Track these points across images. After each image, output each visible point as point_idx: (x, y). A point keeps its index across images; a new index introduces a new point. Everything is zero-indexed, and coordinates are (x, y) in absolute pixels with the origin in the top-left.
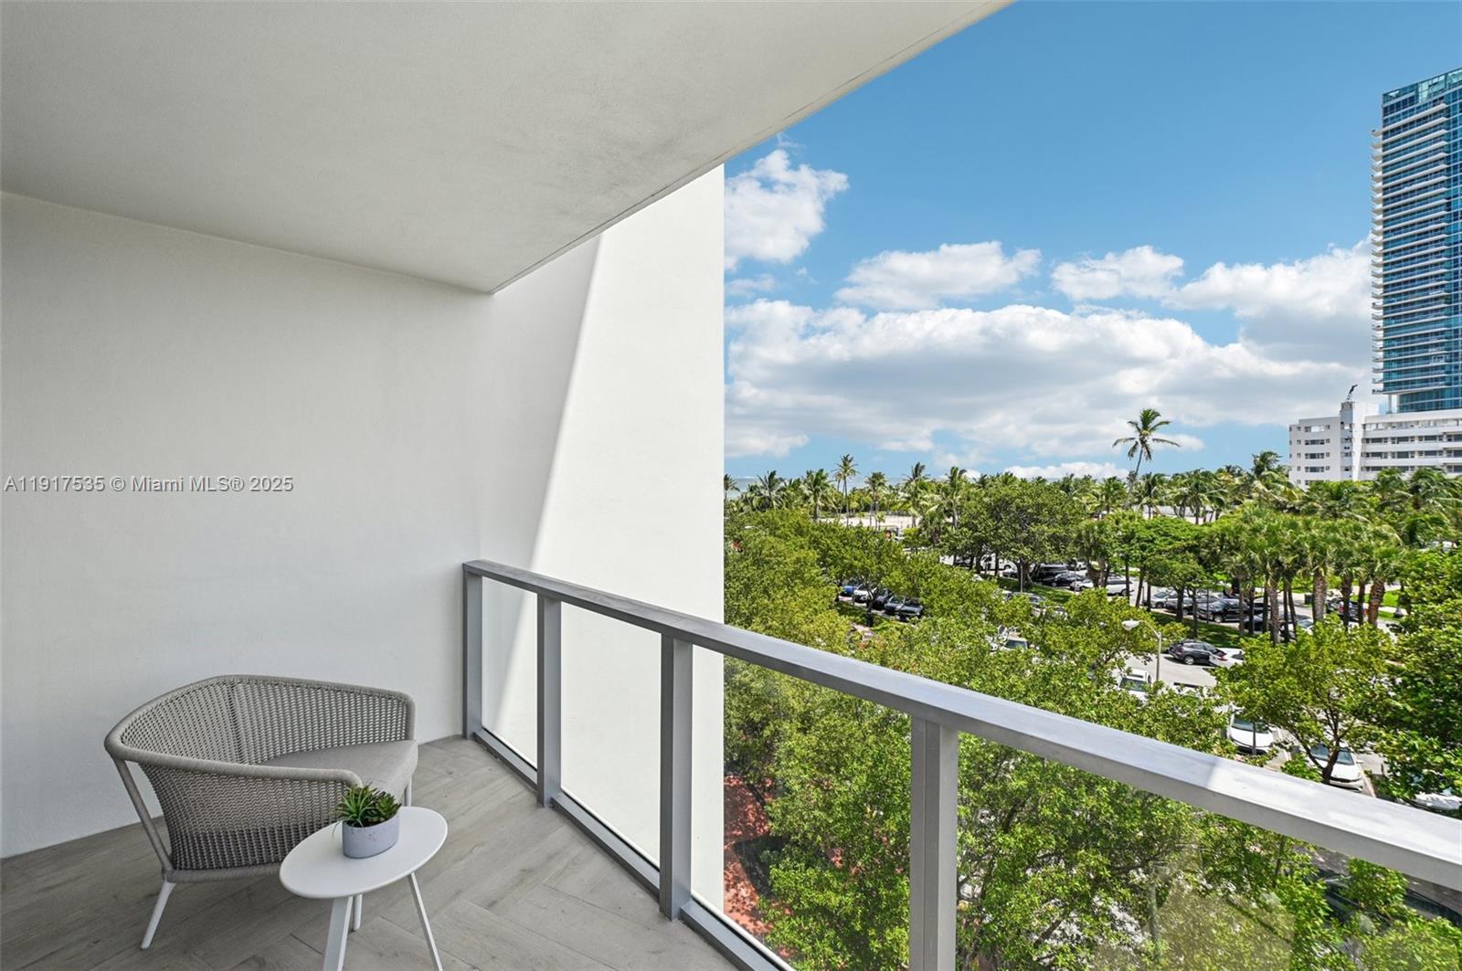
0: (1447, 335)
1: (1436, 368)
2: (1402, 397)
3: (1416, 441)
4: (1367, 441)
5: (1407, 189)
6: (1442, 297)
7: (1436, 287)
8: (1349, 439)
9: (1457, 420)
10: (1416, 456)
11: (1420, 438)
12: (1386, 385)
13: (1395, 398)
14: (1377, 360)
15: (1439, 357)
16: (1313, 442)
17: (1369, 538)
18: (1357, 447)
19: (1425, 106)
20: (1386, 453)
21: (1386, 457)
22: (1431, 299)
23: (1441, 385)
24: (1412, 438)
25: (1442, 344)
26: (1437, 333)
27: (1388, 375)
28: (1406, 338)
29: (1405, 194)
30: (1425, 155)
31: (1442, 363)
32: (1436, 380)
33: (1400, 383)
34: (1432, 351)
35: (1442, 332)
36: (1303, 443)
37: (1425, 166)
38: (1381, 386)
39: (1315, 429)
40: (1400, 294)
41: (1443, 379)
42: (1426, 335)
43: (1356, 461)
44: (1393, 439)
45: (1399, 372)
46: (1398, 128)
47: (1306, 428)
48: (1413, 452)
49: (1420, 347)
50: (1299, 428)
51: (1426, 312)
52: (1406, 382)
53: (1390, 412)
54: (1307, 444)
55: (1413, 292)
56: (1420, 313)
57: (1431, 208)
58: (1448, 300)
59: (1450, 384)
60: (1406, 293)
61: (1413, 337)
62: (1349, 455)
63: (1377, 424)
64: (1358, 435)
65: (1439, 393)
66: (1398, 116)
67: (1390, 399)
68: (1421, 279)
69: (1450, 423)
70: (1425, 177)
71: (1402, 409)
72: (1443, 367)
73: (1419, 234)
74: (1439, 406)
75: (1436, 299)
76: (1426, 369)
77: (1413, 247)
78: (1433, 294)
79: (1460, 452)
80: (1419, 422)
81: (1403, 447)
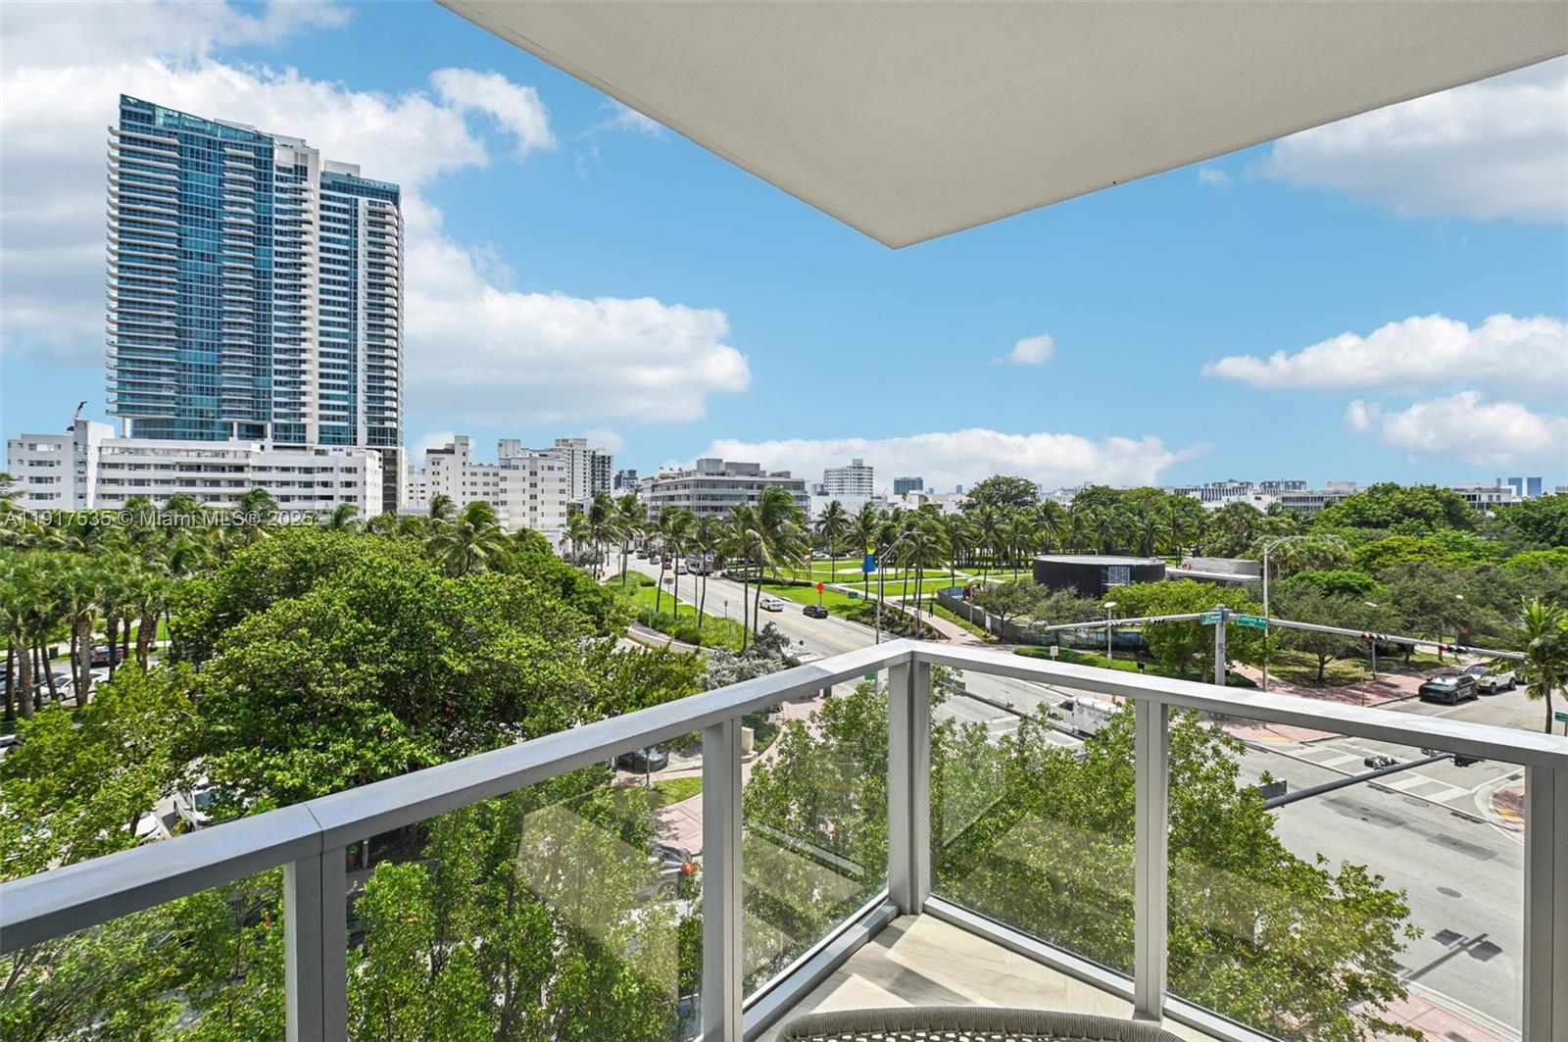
0: (178, 366)
1: (167, 397)
2: (136, 422)
3: (152, 469)
4: (102, 465)
5: (141, 207)
6: (173, 329)
7: (168, 318)
8: (84, 463)
9: (188, 451)
10: (152, 484)
11: (156, 466)
12: (120, 406)
13: (128, 421)
14: (110, 378)
15: (170, 387)
16: (40, 463)
17: (137, 572)
18: (92, 472)
19: (158, 132)
20: (123, 480)
21: (123, 485)
22: (164, 328)
23: (171, 416)
24: (149, 466)
25: (173, 375)
26: (168, 363)
27: (122, 396)
28: (140, 361)
29: (141, 211)
30: (160, 181)
31: (172, 393)
32: (168, 409)
33: (133, 407)
34: (164, 380)
35: (173, 363)
36: (26, 463)
37: (160, 192)
38: (115, 408)
39: (41, 448)
40: (134, 314)
41: (173, 409)
42: (159, 363)
43: (92, 487)
44: (130, 465)
45: (133, 396)
46: (136, 139)
47: (30, 445)
48: (149, 480)
49: (153, 373)
50: (21, 445)
51: (159, 340)
52: (140, 407)
53: (124, 437)
54: (31, 465)
55: (147, 315)
56: (153, 338)
57: (164, 237)
58: (178, 333)
59: (179, 415)
60: (141, 315)
61: (147, 362)
62: (83, 480)
63: (113, 449)
64: (93, 458)
65: (170, 423)
66: (136, 126)
67: (124, 422)
68: (154, 304)
69: (182, 453)
70: (159, 203)
71: (136, 434)
72: (173, 398)
73: (154, 259)
74: (170, 436)
75: (168, 329)
76: (158, 397)
77: (147, 269)
78: (166, 323)
79: (191, 482)
80: (153, 450)
81: (139, 474)
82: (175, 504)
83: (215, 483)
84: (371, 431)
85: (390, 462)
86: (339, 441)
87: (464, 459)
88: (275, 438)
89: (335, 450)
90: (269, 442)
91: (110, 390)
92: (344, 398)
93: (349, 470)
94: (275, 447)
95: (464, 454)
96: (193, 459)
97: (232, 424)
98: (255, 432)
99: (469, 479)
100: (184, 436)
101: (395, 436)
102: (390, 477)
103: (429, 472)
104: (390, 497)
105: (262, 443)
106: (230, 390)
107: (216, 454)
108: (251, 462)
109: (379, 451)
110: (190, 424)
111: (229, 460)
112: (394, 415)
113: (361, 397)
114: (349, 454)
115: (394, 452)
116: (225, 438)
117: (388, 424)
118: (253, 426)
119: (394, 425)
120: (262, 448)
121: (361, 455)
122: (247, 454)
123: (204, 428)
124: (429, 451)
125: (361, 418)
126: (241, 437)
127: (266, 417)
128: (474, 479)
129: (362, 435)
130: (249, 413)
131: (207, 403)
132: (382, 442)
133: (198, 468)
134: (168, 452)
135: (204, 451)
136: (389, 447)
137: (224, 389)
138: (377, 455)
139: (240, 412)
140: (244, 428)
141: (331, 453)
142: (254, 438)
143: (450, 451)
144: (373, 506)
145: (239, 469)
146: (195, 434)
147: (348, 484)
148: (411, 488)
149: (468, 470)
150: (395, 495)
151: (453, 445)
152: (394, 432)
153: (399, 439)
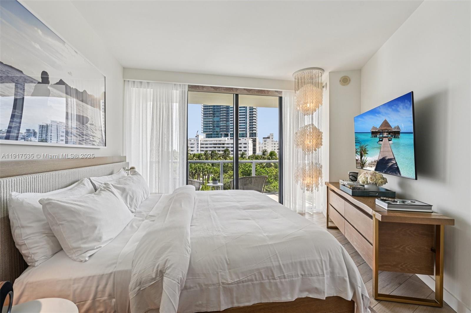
0: (213, 122)
2: (206, 134)
4: (201, 144)
6: (212, 113)
8: (198, 144)
9: (215, 140)
10: (209, 148)
11: (209, 144)
12: (204, 131)
13: (205, 134)
14: (202, 125)
15: (211, 126)
16: (192, 144)
18: (199, 145)
20: (204, 147)
25: (212, 124)
26: (211, 121)
27: (204, 129)
31: (212, 128)
36: (190, 144)
38: (203, 132)
39: (192, 141)
41: (212, 131)
43: (199, 149)
44: (205, 144)
45: (206, 129)
49: (209, 124)
51: (210, 116)
52: (207, 131)
53: (204, 138)
55: (208, 111)
61: (208, 121)
62: (198, 147)
63: (203, 140)
64: (199, 143)
65: (211, 134)
71: (206, 137)
72: (212, 129)
74: (212, 137)
76: (210, 129)
78: (211, 112)
79: (215, 147)
80: (209, 140)
81: (207, 146)
82: (212, 151)
83: (219, 147)
84: (250, 134)
85: (254, 141)
86: (243, 136)
87: (272, 140)
88: (231, 136)
89: (242, 139)
90: (229, 137)
91: (202, 128)
92: (244, 126)
93: (245, 144)
94: (230, 139)
95: (272, 138)
96: (215, 142)
97: (222, 134)
98: (226, 135)
99: (273, 145)
100: (214, 137)
101: (255, 134)
102: (254, 145)
103: (264, 144)
104: (254, 150)
105: (228, 138)
106: (223, 126)
107: (220, 141)
108: (226, 142)
109: (252, 138)
110: (214, 134)
111: (222, 142)
112: (255, 129)
113: (248, 125)
114: (245, 140)
115: (255, 139)
116: (221, 137)
117: (254, 132)
118: (226, 134)
119: (255, 132)
120: (228, 139)
121: (248, 140)
122: (225, 141)
123: (217, 135)
124: (263, 138)
125: (248, 130)
126: (224, 137)
127: (228, 132)
128: (275, 145)
129: (248, 135)
130: (225, 131)
131: (217, 129)
132: (252, 136)
133: (216, 144)
134: (211, 141)
135: (217, 140)
136: (254, 137)
137: (221, 126)
138: (251, 139)
139: (224, 131)
140: (225, 135)
141: (242, 140)
142: (226, 137)
143: (269, 138)
144: (250, 153)
145: (224, 144)
146: (216, 136)
147: (245, 147)
148: (260, 148)
149: (273, 143)
150: (255, 150)
151: (269, 136)
152: (255, 133)
153: (256, 135)
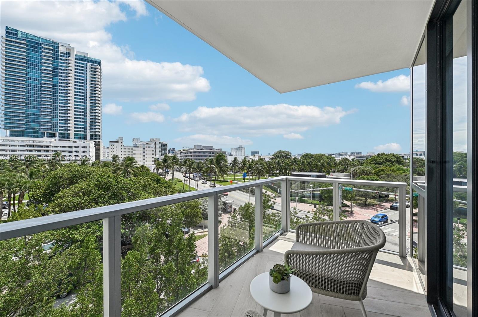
0: (26, 114)
1: (22, 124)
2: (11, 132)
3: (17, 146)
5: (13, 63)
6: (24, 102)
7: (22, 98)
9: (30, 141)
10: (17, 151)
11: (19, 146)
12: (5, 126)
13: (8, 131)
14: (2, 117)
15: (23, 121)
19: (20, 39)
20: (7, 150)
21: (7, 151)
22: (21, 102)
23: (23, 130)
24: (16, 145)
25: (24, 117)
26: (22, 113)
27: (6, 123)
28: (12, 112)
29: (13, 64)
30: (20, 55)
31: (24, 122)
32: (22, 127)
33: (10, 127)
34: (21, 118)
35: (24, 113)
37: (20, 58)
38: (3, 127)
40: (10, 97)
41: (24, 127)
42: (19, 112)
44: (9, 145)
45: (10, 123)
46: (11, 41)
48: (16, 150)
49: (17, 116)
51: (19, 105)
52: (12, 127)
53: (7, 136)
55: (15, 97)
56: (17, 105)
57: (21, 73)
58: (26, 103)
59: (26, 129)
60: (13, 97)
61: (15, 112)
63: (3, 140)
65: (23, 132)
66: (11, 37)
67: (7, 132)
68: (18, 94)
69: (28, 142)
70: (20, 62)
71: (11, 135)
72: (24, 124)
73: (17, 79)
74: (23, 136)
75: (22, 102)
76: (19, 124)
77: (15, 83)
78: (21, 100)
79: (31, 151)
80: (18, 140)
81: (13, 148)
83: (39, 151)
84: (91, 135)
85: (98, 145)
86: (81, 138)
87: (121, 144)
88: (59, 137)
89: (79, 141)
90: (57, 138)
91: (2, 121)
92: (83, 125)
93: (85, 147)
94: (59, 140)
95: (122, 143)
96: (32, 143)
97: (44, 133)
98: (53, 135)
99: (123, 150)
100: (28, 136)
101: (99, 137)
102: (98, 150)
103: (110, 148)
104: (98, 155)
105: (55, 139)
106: (44, 122)
107: (40, 142)
108: (51, 144)
109: (94, 141)
110: (28, 132)
111: (44, 144)
112: (99, 130)
113: (88, 125)
114: (84, 142)
115: (99, 142)
116: (42, 137)
117: (97, 133)
118: (52, 133)
119: (99, 134)
120: (55, 140)
121: (89, 143)
122: (50, 142)
123: (35, 134)
124: (110, 142)
125: (88, 131)
126: (47, 136)
127: (56, 130)
128: (125, 150)
129: (88, 137)
130: (50, 129)
131: (36, 126)
132: (95, 139)
133: (33, 146)
134: (23, 141)
135: (35, 141)
136: (97, 140)
137: (42, 122)
138: (94, 143)
139: (47, 129)
140: (49, 134)
141: (78, 142)
142: (52, 137)
143: (117, 142)
145: (48, 147)
146: (32, 136)
147: (84, 152)
148: (104, 153)
149: (123, 148)
151: (118, 140)
152: (99, 136)
153: (101, 138)
